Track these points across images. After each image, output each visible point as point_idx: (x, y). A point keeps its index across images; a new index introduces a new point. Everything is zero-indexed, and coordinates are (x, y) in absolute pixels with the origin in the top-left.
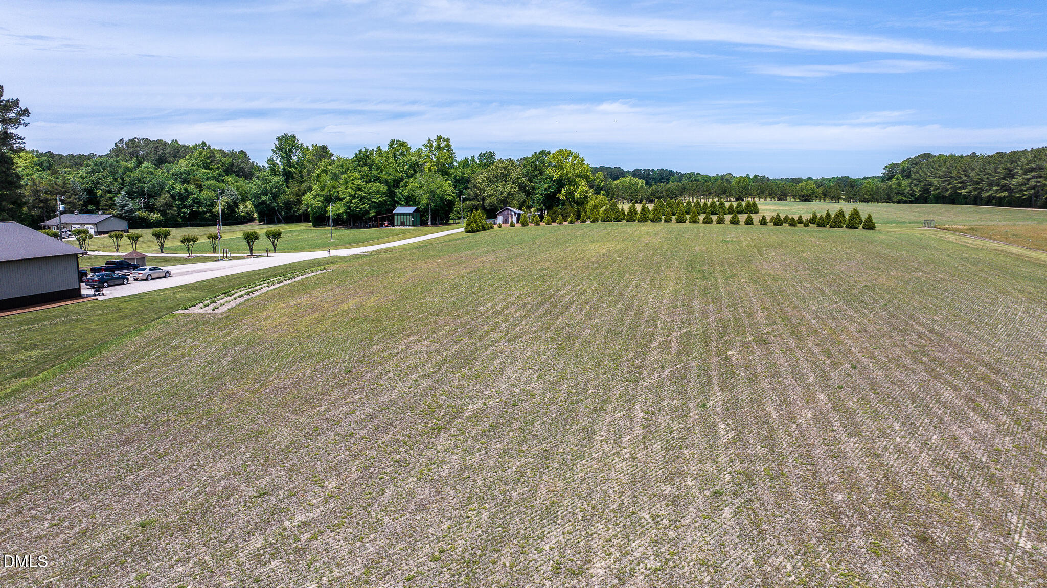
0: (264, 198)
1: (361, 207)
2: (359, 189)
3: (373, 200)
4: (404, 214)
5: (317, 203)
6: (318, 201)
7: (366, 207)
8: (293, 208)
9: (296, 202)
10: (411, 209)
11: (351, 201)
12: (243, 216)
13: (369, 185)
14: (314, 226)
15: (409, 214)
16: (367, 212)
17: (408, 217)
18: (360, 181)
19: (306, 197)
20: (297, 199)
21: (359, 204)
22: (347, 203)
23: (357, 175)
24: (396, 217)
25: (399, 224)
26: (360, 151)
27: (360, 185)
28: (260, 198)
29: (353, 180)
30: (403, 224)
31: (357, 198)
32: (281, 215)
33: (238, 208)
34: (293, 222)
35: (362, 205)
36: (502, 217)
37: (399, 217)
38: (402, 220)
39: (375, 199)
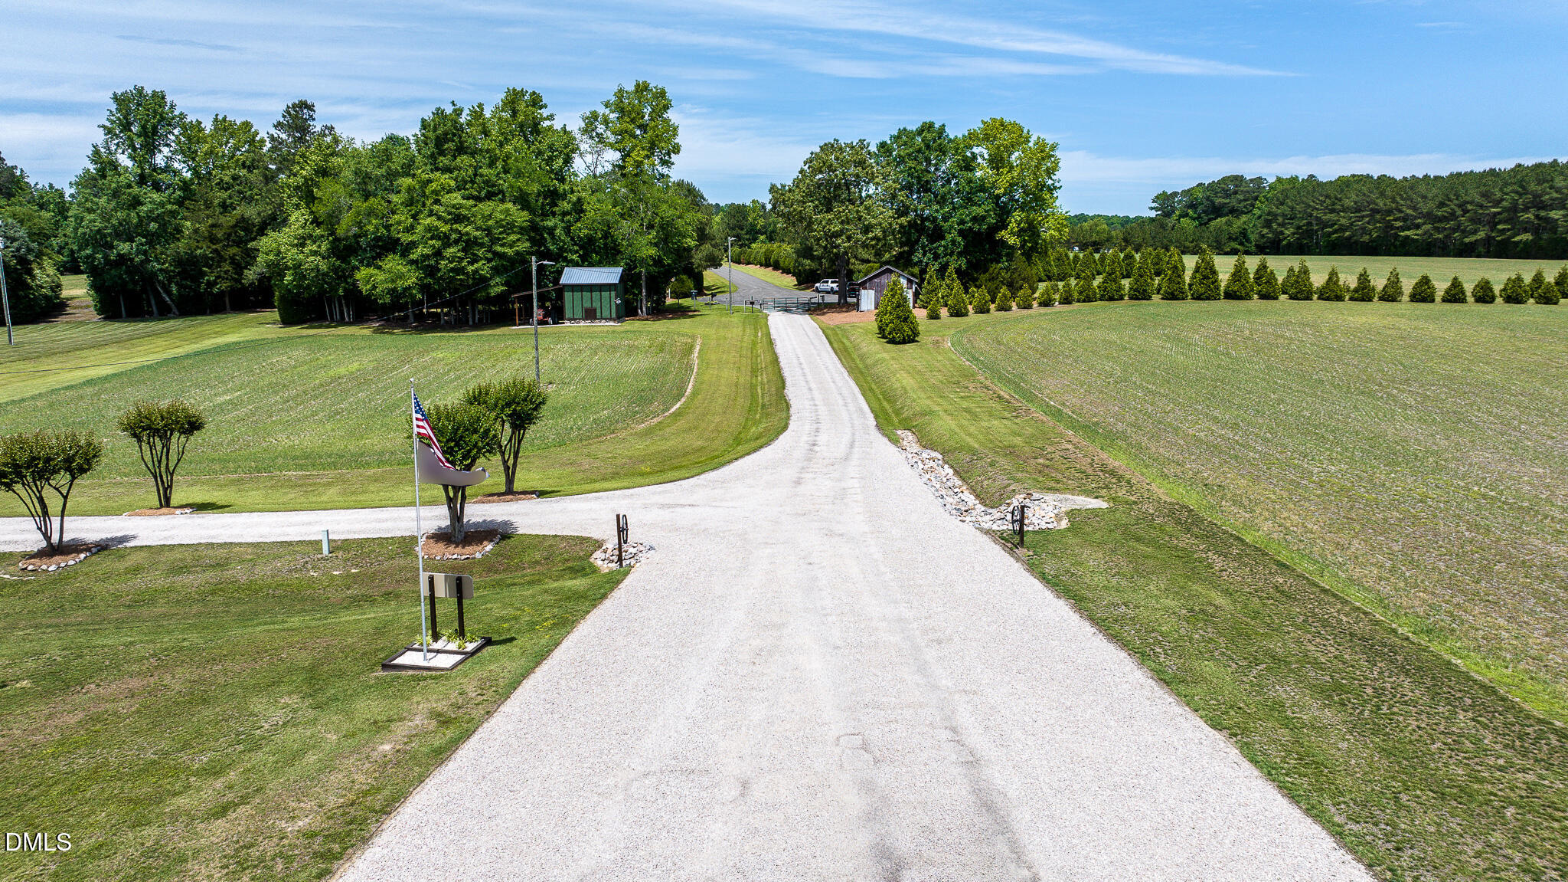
0: (124, 247)
1: (470, 268)
2: (459, 219)
3: (499, 249)
4: (591, 288)
5: (314, 259)
6: (315, 253)
7: (483, 268)
8: (204, 274)
9: (212, 259)
10: (610, 275)
11: (438, 254)
12: (46, 296)
13: (486, 207)
14: (287, 321)
15: (601, 288)
16: (483, 281)
17: (605, 294)
18: (455, 195)
19: (266, 243)
20: (215, 251)
21: (461, 259)
22: (426, 257)
23: (446, 179)
24: (568, 295)
25: (579, 313)
26: (439, 113)
27: (461, 206)
28: (112, 247)
30: (590, 315)
31: (456, 242)
32: (169, 293)
33: (33, 277)
34: (203, 313)
35: (471, 263)
36: (872, 293)
37: (577, 295)
38: (587, 305)
39: (502, 245)
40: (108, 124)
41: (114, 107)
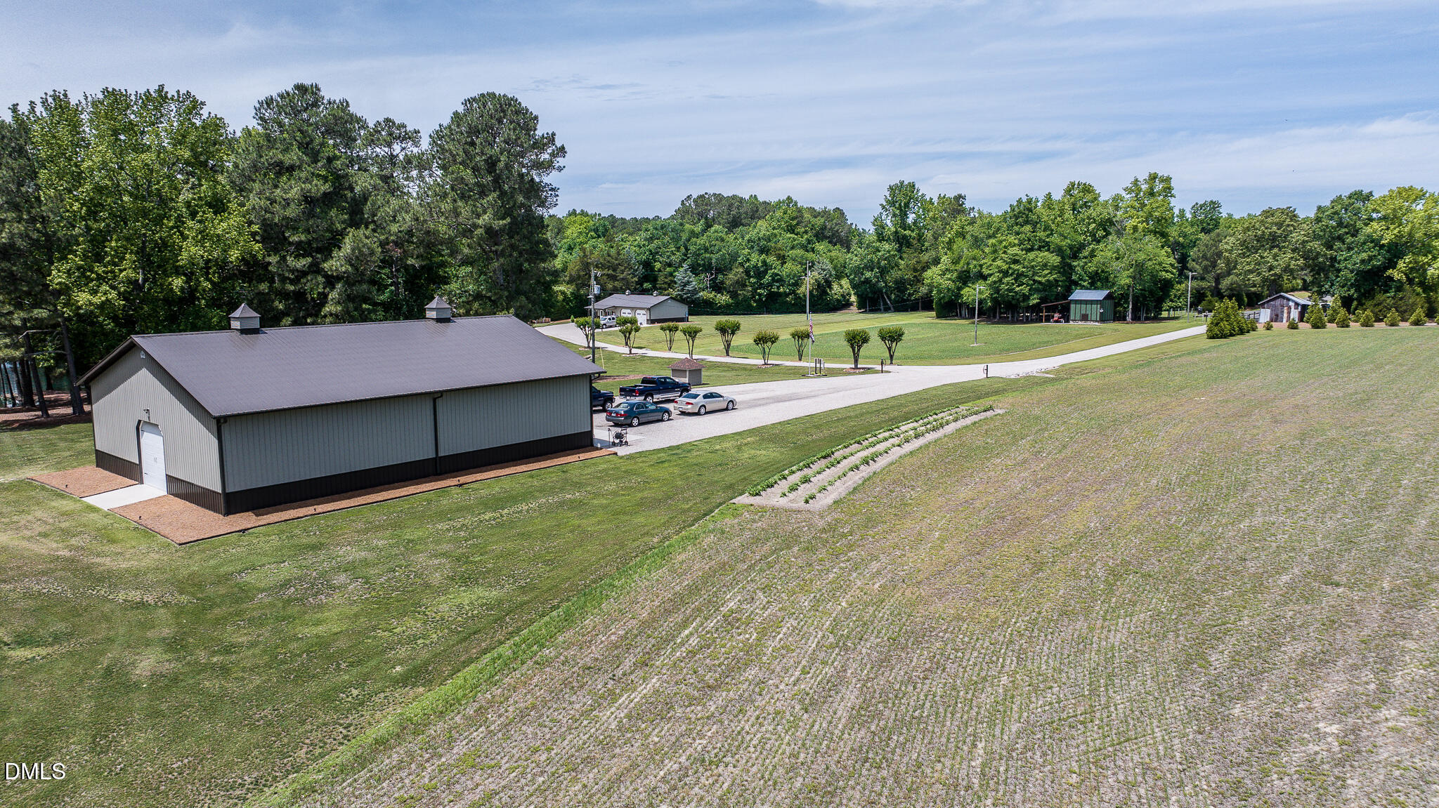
0: (868, 274)
1: (1017, 289)
2: (1016, 262)
3: (1036, 278)
4: (1086, 302)
5: (946, 283)
6: (950, 279)
7: (1025, 289)
8: (908, 289)
9: (913, 281)
10: (1099, 295)
11: (1000, 281)
12: (838, 300)
13: (1031, 255)
14: (938, 317)
15: (1092, 302)
16: (1026, 298)
17: (1094, 306)
18: (1017, 248)
19: (929, 273)
20: (915, 277)
21: (1013, 284)
22: (995, 282)
23: (1012, 239)
24: (1072, 306)
25: (1078, 317)
26: (1020, 201)
27: (1017, 255)
28: (862, 274)
29: (1005, 247)
30: (1085, 318)
31: (1011, 275)
32: (889, 298)
33: (831, 289)
34: (906, 310)
35: (1018, 286)
36: (1269, 311)
37: (1078, 306)
38: (1083, 312)
39: (1040, 276)
40: (885, 203)
41: (887, 194)
